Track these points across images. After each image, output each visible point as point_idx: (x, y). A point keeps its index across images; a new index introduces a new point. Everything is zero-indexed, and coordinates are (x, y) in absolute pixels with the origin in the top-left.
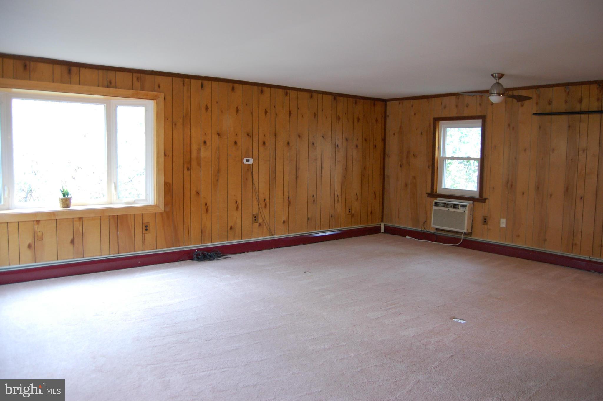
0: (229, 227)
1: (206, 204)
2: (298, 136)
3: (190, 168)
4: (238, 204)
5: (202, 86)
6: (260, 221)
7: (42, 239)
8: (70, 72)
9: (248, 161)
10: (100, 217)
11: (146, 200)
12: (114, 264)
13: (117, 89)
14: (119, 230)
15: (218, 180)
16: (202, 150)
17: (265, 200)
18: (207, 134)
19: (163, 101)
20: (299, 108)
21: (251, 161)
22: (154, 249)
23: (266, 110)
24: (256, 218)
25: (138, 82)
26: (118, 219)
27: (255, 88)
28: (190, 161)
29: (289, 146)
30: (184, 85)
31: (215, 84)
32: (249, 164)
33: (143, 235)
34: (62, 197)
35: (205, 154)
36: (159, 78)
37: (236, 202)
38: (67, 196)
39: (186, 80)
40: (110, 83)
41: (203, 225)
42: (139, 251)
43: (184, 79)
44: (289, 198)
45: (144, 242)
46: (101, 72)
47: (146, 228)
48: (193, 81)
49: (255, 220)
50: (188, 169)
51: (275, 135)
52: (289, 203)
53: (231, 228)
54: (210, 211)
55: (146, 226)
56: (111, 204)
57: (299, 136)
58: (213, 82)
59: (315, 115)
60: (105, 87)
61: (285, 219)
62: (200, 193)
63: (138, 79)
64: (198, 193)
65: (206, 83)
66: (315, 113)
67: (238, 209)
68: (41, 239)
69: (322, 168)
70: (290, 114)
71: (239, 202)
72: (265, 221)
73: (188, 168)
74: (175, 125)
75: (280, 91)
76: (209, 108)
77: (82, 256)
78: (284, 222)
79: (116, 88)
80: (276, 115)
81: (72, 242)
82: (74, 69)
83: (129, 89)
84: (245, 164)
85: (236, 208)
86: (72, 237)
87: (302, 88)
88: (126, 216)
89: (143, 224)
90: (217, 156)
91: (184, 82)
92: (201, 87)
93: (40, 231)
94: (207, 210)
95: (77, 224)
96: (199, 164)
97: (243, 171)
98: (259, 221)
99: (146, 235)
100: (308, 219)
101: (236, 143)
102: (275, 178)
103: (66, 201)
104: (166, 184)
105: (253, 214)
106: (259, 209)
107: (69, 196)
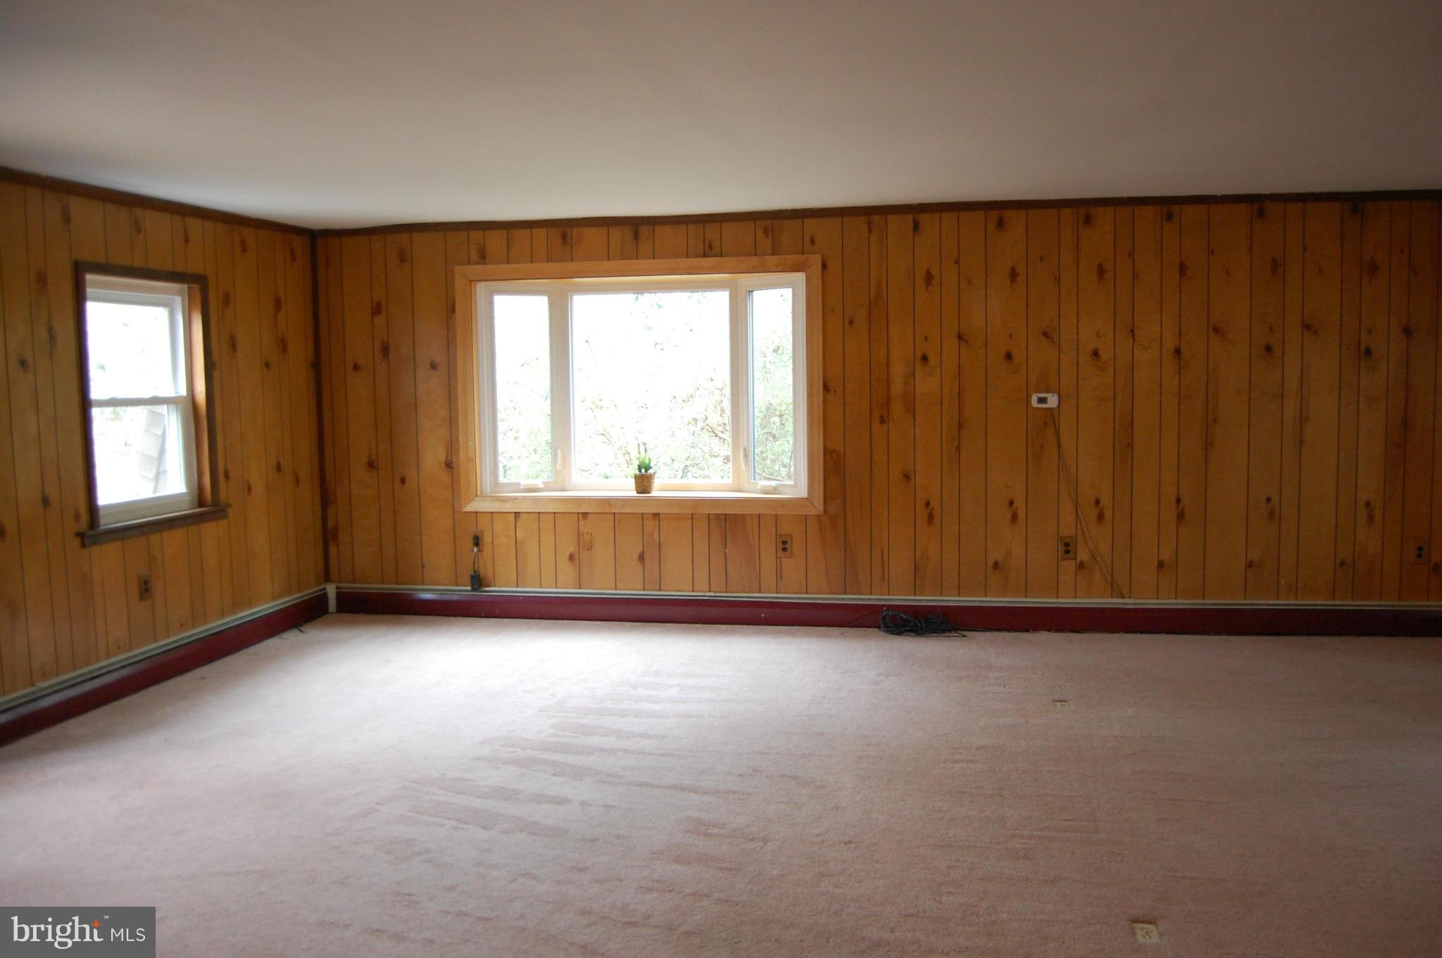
0: (990, 563)
1: (928, 504)
2: (1211, 330)
3: (886, 419)
4: (1017, 508)
5: (916, 227)
6: (1083, 555)
7: (592, 548)
8: (636, 236)
9: (1042, 400)
10: (692, 514)
11: (795, 486)
12: (713, 612)
13: (722, 258)
14: (728, 545)
15: (958, 448)
16: (918, 376)
17: (1097, 502)
18: (929, 338)
19: (820, 272)
20: (1213, 252)
21: (1053, 401)
22: (801, 593)
23: (1100, 266)
24: (1068, 548)
25: (767, 237)
26: (727, 523)
27: (1066, 212)
28: (887, 403)
29: (1180, 359)
30: (870, 231)
31: (949, 218)
32: (1049, 409)
33: (778, 559)
34: (638, 472)
35: (926, 385)
36: (812, 225)
37: (1011, 503)
38: (646, 471)
39: (876, 218)
40: (711, 247)
41: (918, 553)
42: (771, 593)
43: (871, 217)
44: (1178, 501)
45: (779, 576)
46: (692, 228)
47: (785, 546)
48: (892, 219)
49: (1067, 552)
50: (883, 421)
51: (1132, 331)
52: (1181, 516)
53: (996, 565)
54: (937, 520)
55: (784, 543)
56: (739, 491)
57: (1215, 329)
58: (944, 214)
59: (1275, 266)
60: (701, 257)
61: (1165, 556)
62: (912, 477)
63: (766, 231)
64: (906, 476)
65: (924, 218)
66: (1274, 260)
67: (1016, 520)
68: (590, 547)
69: (1303, 419)
70: (1183, 269)
71: (1020, 503)
72: (1099, 558)
73: (882, 417)
74: (851, 322)
75: (1148, 212)
76: (934, 278)
77: (658, 587)
78: (1161, 565)
79: (721, 256)
80: (1135, 276)
81: (641, 558)
82: (644, 230)
83: (747, 255)
84: (1035, 408)
85: (1009, 517)
86: (640, 550)
87: (1219, 194)
88: (743, 516)
89: (778, 537)
90: (957, 390)
91: (870, 224)
92: (912, 232)
93: (587, 533)
94: (931, 518)
95: (649, 524)
96: (911, 410)
97: (1030, 426)
98: (1078, 558)
99: (784, 560)
100: (1250, 565)
101: (1009, 356)
102: (1130, 446)
103: (644, 481)
104: (827, 452)
105: (1061, 535)
106: (1079, 526)
107: (651, 471)
